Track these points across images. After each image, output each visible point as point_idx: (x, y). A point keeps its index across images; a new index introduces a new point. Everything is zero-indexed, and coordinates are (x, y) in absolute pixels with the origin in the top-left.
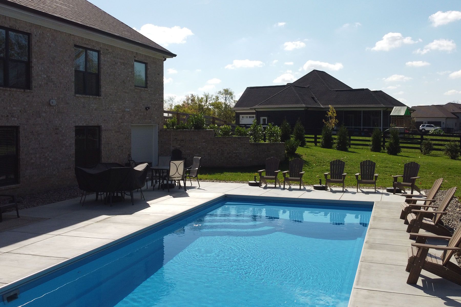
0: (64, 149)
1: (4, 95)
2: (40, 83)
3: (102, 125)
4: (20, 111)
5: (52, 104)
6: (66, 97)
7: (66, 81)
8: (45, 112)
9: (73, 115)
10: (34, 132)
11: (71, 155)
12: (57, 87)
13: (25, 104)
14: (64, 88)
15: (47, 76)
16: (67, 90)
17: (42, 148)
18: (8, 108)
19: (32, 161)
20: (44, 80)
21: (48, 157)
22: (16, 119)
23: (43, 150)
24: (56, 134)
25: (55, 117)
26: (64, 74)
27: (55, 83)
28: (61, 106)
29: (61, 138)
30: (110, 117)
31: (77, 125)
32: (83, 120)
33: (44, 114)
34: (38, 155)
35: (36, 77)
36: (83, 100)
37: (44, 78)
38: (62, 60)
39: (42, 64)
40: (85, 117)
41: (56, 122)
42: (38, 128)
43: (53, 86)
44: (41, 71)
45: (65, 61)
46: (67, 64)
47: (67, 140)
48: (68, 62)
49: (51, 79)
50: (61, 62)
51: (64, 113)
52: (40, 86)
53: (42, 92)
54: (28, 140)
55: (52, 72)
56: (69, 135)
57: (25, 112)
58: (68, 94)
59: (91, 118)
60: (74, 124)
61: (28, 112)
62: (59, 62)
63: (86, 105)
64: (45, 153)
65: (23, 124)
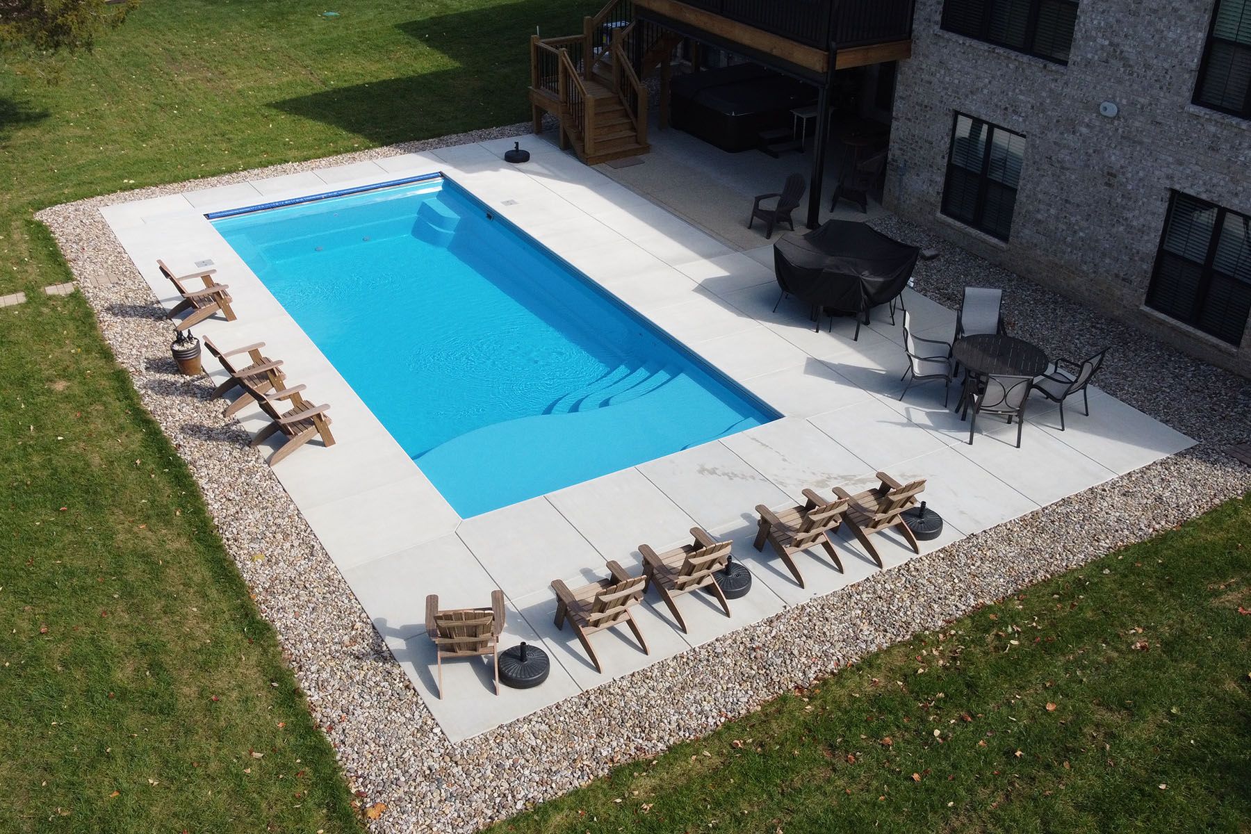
0: (1121, 229)
1: (1007, 66)
2: (1089, 56)
4: (1033, 107)
5: (1104, 113)
6: (1156, 105)
7: (1166, 65)
8: (1088, 126)
9: (1170, 159)
10: (1053, 158)
11: (1138, 253)
12: (1135, 75)
14: (1156, 81)
15: (1111, 44)
16: (1165, 88)
18: (1010, 93)
19: (1039, 217)
20: (1099, 52)
21: (1076, 227)
22: (1021, 119)
23: (1067, 205)
24: (1108, 184)
25: (1113, 145)
26: (1163, 45)
27: (1131, 63)
28: (1137, 124)
29: (1119, 200)
31: (1177, 187)
32: (1201, 182)
33: (1084, 130)
34: (1053, 211)
35: (1081, 42)
36: (1212, 129)
37: (1103, 47)
38: (1164, 8)
39: (1103, 12)
40: (1211, 179)
41: (1113, 158)
42: (1064, 155)
43: (1122, 69)
44: (1098, 28)
45: (1175, 10)
46: (1181, 18)
47: (1137, 212)
48: (1184, 13)
49: (1122, 52)
50: (1160, 12)
51: (1141, 143)
52: (1088, 63)
53: (1089, 78)
54: (1038, 170)
55: (1126, 36)
56: (1143, 203)
57: (1043, 112)
58: (1164, 101)
59: (1232, 186)
60: (1168, 184)
61: (1049, 113)
62: (1155, 11)
63: (1225, 147)
64: (1071, 214)
65: (1032, 135)
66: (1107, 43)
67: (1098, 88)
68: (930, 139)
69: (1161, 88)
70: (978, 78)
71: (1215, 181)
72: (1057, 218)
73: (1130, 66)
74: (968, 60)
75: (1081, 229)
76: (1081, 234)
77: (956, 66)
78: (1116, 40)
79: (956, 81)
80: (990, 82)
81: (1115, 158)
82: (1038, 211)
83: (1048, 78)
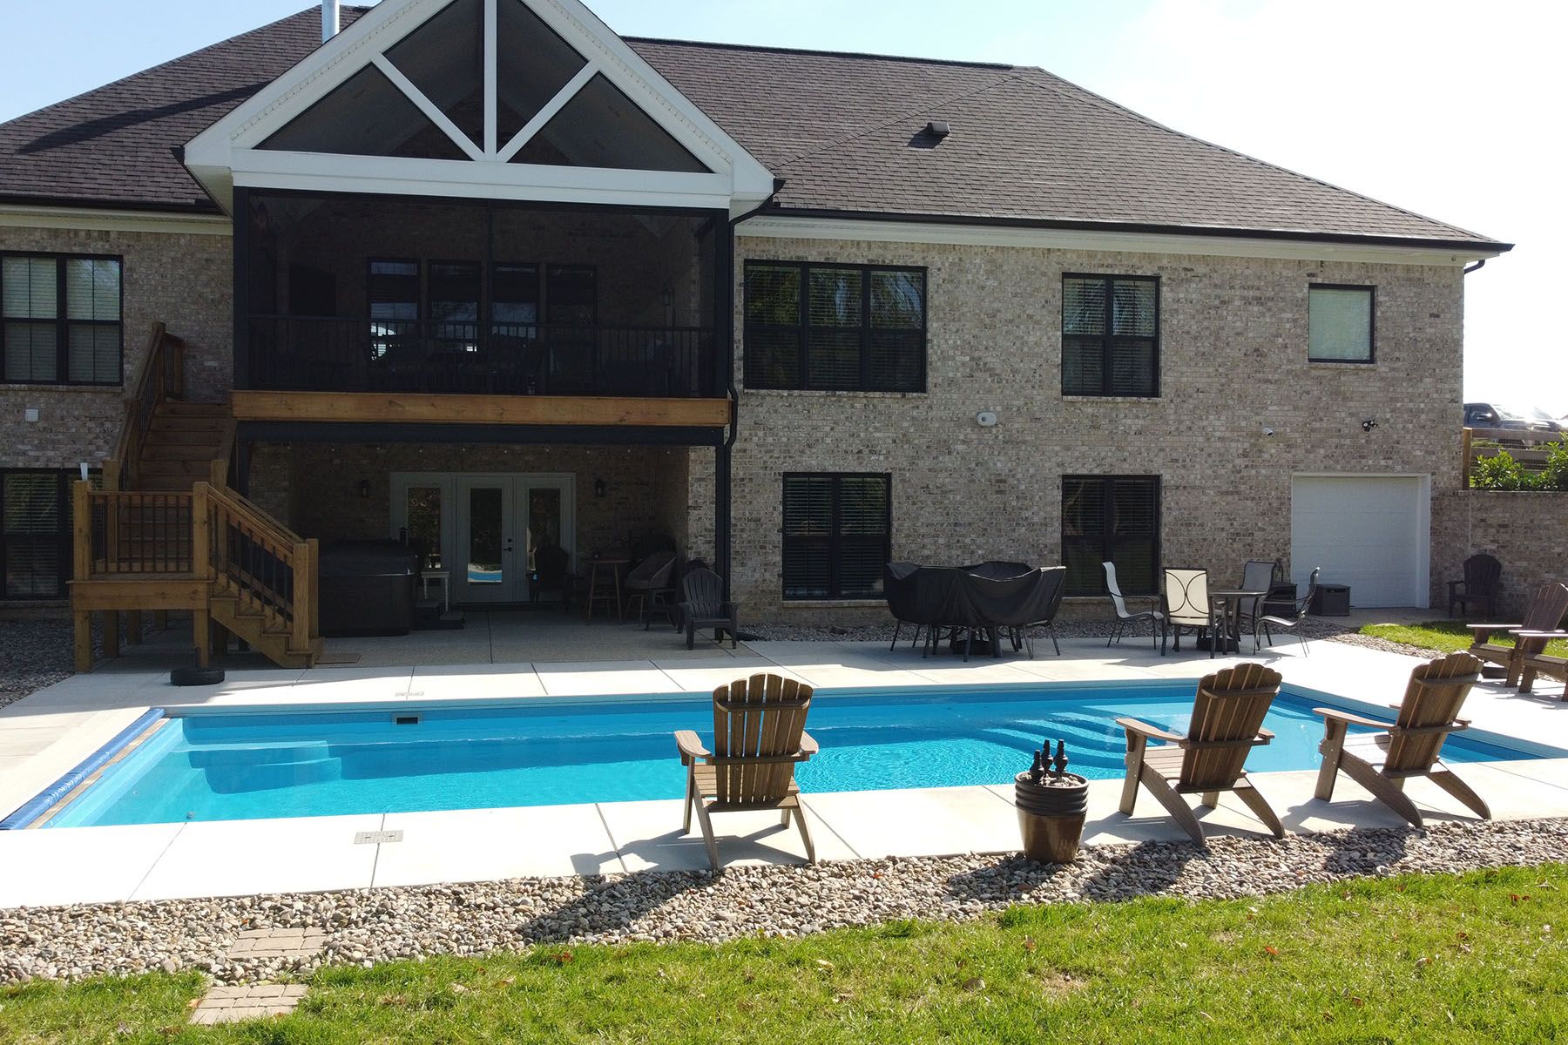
0: (1023, 530)
1: (852, 407)
2: (951, 375)
3: (1162, 472)
4: (894, 441)
5: (983, 424)
6: (1031, 403)
7: (1033, 366)
8: (964, 442)
9: (1057, 448)
10: (931, 486)
11: (1046, 546)
12: (1004, 382)
13: (906, 424)
14: (1026, 382)
15: (972, 359)
16: (1037, 386)
17: (956, 524)
18: (862, 435)
19: (926, 552)
20: (961, 369)
21: (973, 547)
22: (882, 458)
23: (957, 528)
24: (1000, 492)
25: (996, 453)
26: (1026, 349)
27: (998, 372)
28: (1017, 426)
29: (1014, 503)
30: (1197, 452)
31: (1070, 471)
32: (1091, 460)
33: (961, 447)
34: (941, 541)
35: (939, 364)
36: (1090, 410)
37: (963, 364)
38: (1019, 316)
39: (957, 331)
40: (1099, 454)
41: (999, 465)
42: (943, 479)
43: (989, 380)
44: (955, 347)
45: (1030, 317)
46: (1038, 322)
47: (1035, 508)
48: (1039, 318)
49: (985, 364)
50: (1016, 321)
51: (1024, 442)
52: (951, 382)
53: (955, 396)
54: (914, 504)
55: (986, 348)
56: (1040, 497)
57: (908, 442)
58: (1039, 398)
59: (1119, 454)
60: (1060, 471)
61: (916, 441)
62: (1011, 321)
63: (1104, 423)
64: (963, 536)
65: (900, 470)
66: (968, 358)
67: (968, 402)
68: (755, 515)
69: (1033, 387)
70: (815, 428)
71: (1103, 454)
72: (948, 546)
73: (997, 375)
74: (797, 412)
75: (979, 547)
76: (980, 552)
77: (780, 423)
78: (976, 354)
79: (785, 439)
80: (832, 429)
81: (1001, 465)
82: (924, 547)
83: (907, 407)
